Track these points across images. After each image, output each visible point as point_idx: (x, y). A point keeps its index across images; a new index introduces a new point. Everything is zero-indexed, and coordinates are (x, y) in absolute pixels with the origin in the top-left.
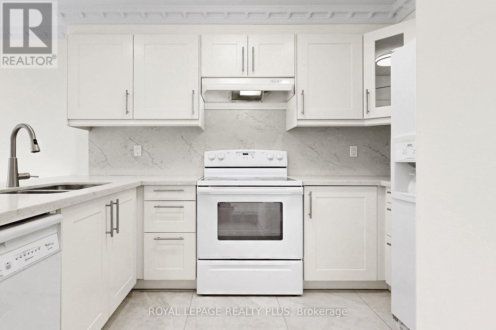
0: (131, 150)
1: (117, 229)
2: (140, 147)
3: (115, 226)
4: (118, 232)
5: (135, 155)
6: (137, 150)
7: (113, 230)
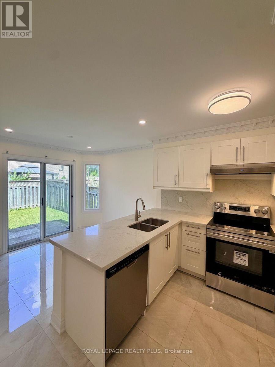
0: (178, 199)
1: (169, 245)
2: (182, 197)
3: (169, 244)
4: (170, 247)
5: (180, 202)
6: (181, 199)
7: (168, 246)
